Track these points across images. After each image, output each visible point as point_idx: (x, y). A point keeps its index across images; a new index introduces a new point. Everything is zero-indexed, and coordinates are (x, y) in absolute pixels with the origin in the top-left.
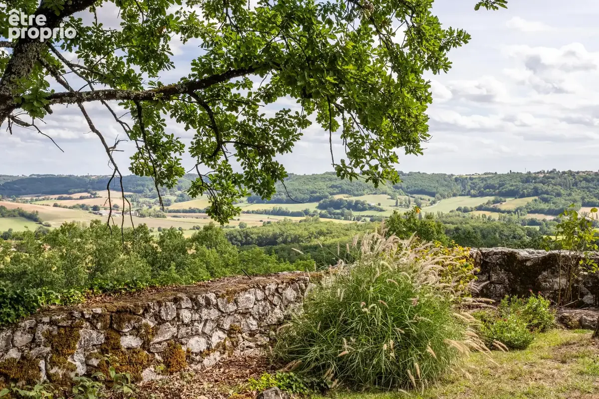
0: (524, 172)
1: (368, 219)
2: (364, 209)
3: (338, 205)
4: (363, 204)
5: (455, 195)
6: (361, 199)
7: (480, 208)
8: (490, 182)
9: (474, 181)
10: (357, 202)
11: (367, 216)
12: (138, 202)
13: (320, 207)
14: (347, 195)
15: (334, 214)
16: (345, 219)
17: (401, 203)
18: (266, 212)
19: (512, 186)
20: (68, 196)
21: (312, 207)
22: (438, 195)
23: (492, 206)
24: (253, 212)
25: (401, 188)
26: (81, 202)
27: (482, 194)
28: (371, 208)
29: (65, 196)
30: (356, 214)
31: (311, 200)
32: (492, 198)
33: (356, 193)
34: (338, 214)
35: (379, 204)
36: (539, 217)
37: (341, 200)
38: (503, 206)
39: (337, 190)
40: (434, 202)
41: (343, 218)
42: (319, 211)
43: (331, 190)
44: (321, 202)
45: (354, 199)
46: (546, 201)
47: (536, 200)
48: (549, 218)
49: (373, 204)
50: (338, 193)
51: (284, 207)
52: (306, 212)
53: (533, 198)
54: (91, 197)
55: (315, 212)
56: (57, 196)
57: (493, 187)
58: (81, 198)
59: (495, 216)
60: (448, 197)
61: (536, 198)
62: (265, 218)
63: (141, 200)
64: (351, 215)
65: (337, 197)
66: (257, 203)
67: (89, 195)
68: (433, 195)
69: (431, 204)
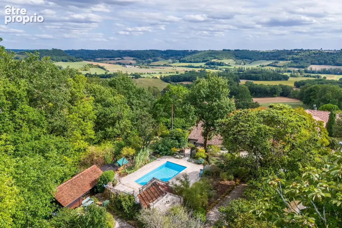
0: (289, 49)
1: (224, 70)
2: (223, 66)
3: (213, 64)
4: (223, 63)
5: (260, 60)
6: (222, 61)
7: (268, 65)
8: (275, 54)
9: (268, 53)
10: (221, 63)
11: (224, 68)
12: (139, 62)
13: (207, 64)
14: (217, 60)
15: (211, 67)
16: (216, 69)
17: (238, 63)
18: (186, 66)
19: (283, 56)
20: (113, 59)
21: (203, 64)
22: (253, 60)
23: (274, 64)
24: (181, 66)
25: (238, 56)
26: (118, 61)
27: (270, 59)
28: (226, 65)
29: (112, 59)
30: (220, 67)
31: (202, 62)
32: (274, 61)
33: (220, 59)
34: (213, 67)
35: (229, 63)
36: (292, 69)
37: (214, 62)
38: (278, 65)
39: (213, 58)
40: (251, 62)
41: (215, 69)
42: (206, 66)
43: (211, 58)
44: (207, 62)
45: (219, 61)
46: (296, 62)
47: (292, 62)
48: (297, 69)
49: (227, 63)
50: (213, 59)
51: (193, 64)
52: (201, 67)
53: (291, 61)
54: (121, 60)
55: (204, 66)
56: (109, 59)
57: (276, 56)
58: (118, 60)
59: (274, 69)
60: (257, 60)
61: (292, 61)
62: (186, 69)
63: (140, 61)
64: (218, 68)
65: (213, 61)
66: (183, 62)
67: (121, 58)
68: (251, 59)
69: (250, 63)
